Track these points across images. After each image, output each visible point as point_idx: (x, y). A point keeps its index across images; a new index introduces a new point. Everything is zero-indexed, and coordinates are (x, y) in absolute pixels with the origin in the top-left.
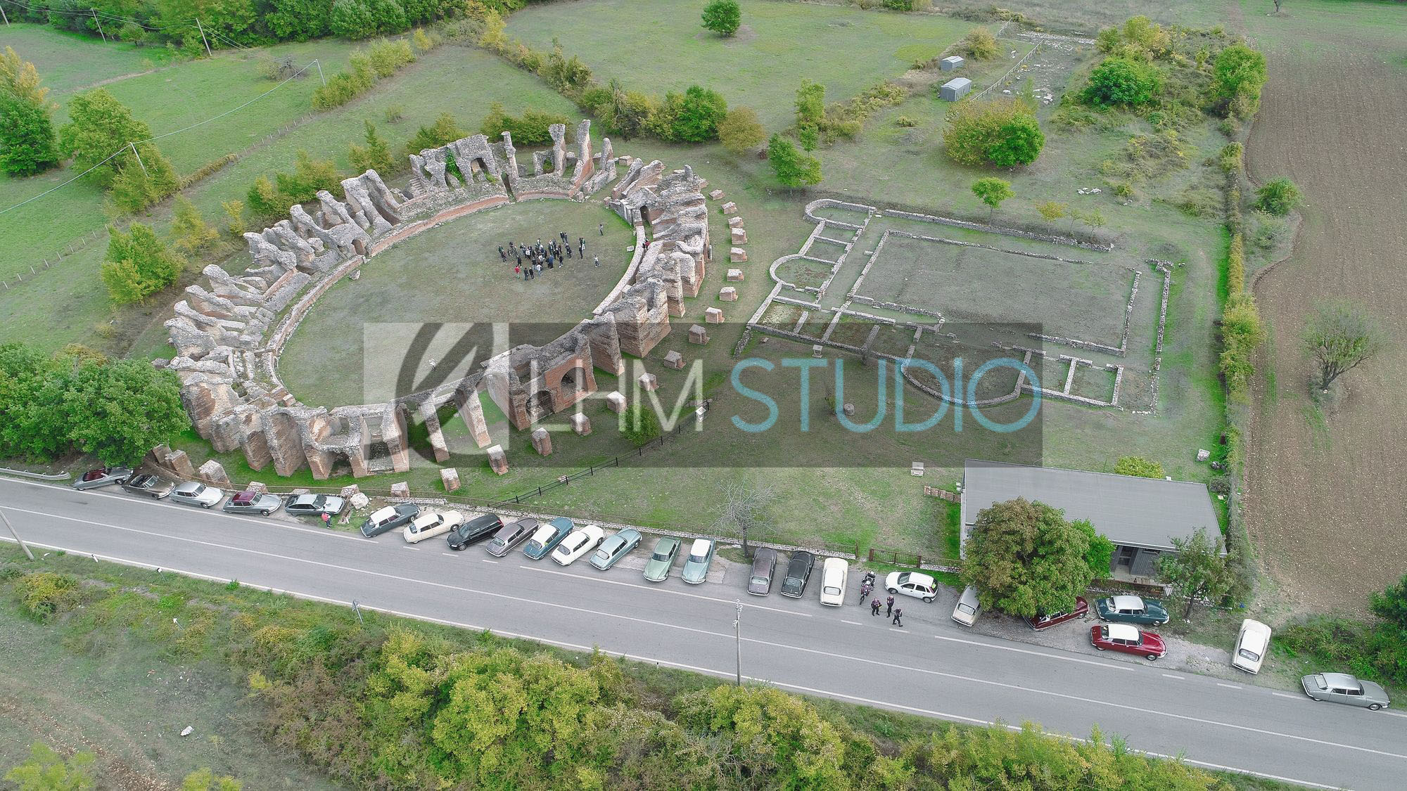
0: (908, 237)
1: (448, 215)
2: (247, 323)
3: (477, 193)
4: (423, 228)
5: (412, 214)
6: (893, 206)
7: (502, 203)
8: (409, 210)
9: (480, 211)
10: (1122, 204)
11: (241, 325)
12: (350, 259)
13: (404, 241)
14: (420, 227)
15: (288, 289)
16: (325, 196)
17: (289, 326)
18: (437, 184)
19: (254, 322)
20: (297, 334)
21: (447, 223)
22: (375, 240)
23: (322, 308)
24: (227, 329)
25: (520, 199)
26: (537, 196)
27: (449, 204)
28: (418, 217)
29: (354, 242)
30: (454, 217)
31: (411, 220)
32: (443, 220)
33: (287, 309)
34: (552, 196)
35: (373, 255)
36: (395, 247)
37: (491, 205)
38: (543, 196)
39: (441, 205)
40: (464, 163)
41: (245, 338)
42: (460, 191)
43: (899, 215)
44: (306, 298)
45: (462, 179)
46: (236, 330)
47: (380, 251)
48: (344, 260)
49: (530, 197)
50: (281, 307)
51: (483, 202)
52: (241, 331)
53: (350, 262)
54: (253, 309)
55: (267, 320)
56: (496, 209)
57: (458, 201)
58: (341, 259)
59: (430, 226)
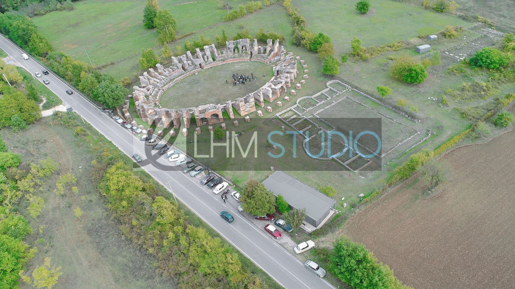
0: (352, 100)
1: (230, 61)
2: (161, 81)
3: (240, 56)
4: (222, 64)
5: (220, 59)
6: (356, 88)
7: (247, 60)
8: (220, 57)
9: (239, 62)
10: (440, 107)
11: (158, 81)
12: (197, 69)
13: (215, 67)
14: (220, 63)
15: (177, 74)
16: (198, 50)
17: (171, 84)
18: (231, 51)
19: (163, 81)
20: (173, 86)
21: (229, 63)
22: (206, 65)
23: (182, 81)
24: (155, 81)
25: (252, 60)
26: (257, 60)
27: (231, 58)
28: (221, 60)
29: (200, 64)
30: (231, 62)
31: (218, 61)
32: (228, 62)
33: (173, 80)
34: (261, 61)
35: (204, 69)
36: (211, 68)
37: (243, 60)
38: (259, 61)
39: (229, 58)
40: (240, 47)
41: (158, 85)
42: (236, 55)
43: (356, 91)
44: (180, 77)
45: (238, 51)
46: (157, 82)
47: (207, 68)
48: (196, 69)
49: (255, 60)
50: (172, 78)
51: (241, 59)
52: (158, 83)
53: (197, 70)
54: (164, 77)
55: (167, 81)
56: (244, 62)
57: (234, 57)
58: (195, 68)
59: (224, 63)
